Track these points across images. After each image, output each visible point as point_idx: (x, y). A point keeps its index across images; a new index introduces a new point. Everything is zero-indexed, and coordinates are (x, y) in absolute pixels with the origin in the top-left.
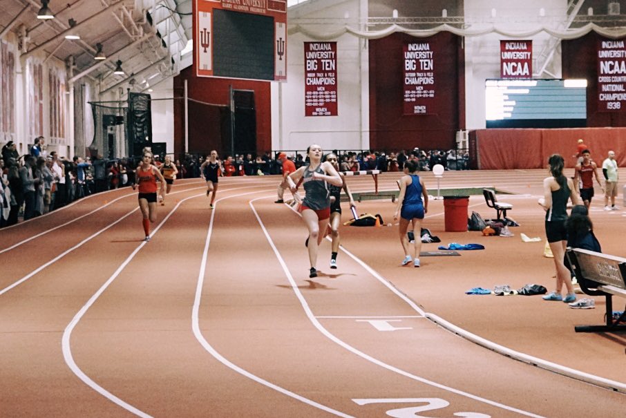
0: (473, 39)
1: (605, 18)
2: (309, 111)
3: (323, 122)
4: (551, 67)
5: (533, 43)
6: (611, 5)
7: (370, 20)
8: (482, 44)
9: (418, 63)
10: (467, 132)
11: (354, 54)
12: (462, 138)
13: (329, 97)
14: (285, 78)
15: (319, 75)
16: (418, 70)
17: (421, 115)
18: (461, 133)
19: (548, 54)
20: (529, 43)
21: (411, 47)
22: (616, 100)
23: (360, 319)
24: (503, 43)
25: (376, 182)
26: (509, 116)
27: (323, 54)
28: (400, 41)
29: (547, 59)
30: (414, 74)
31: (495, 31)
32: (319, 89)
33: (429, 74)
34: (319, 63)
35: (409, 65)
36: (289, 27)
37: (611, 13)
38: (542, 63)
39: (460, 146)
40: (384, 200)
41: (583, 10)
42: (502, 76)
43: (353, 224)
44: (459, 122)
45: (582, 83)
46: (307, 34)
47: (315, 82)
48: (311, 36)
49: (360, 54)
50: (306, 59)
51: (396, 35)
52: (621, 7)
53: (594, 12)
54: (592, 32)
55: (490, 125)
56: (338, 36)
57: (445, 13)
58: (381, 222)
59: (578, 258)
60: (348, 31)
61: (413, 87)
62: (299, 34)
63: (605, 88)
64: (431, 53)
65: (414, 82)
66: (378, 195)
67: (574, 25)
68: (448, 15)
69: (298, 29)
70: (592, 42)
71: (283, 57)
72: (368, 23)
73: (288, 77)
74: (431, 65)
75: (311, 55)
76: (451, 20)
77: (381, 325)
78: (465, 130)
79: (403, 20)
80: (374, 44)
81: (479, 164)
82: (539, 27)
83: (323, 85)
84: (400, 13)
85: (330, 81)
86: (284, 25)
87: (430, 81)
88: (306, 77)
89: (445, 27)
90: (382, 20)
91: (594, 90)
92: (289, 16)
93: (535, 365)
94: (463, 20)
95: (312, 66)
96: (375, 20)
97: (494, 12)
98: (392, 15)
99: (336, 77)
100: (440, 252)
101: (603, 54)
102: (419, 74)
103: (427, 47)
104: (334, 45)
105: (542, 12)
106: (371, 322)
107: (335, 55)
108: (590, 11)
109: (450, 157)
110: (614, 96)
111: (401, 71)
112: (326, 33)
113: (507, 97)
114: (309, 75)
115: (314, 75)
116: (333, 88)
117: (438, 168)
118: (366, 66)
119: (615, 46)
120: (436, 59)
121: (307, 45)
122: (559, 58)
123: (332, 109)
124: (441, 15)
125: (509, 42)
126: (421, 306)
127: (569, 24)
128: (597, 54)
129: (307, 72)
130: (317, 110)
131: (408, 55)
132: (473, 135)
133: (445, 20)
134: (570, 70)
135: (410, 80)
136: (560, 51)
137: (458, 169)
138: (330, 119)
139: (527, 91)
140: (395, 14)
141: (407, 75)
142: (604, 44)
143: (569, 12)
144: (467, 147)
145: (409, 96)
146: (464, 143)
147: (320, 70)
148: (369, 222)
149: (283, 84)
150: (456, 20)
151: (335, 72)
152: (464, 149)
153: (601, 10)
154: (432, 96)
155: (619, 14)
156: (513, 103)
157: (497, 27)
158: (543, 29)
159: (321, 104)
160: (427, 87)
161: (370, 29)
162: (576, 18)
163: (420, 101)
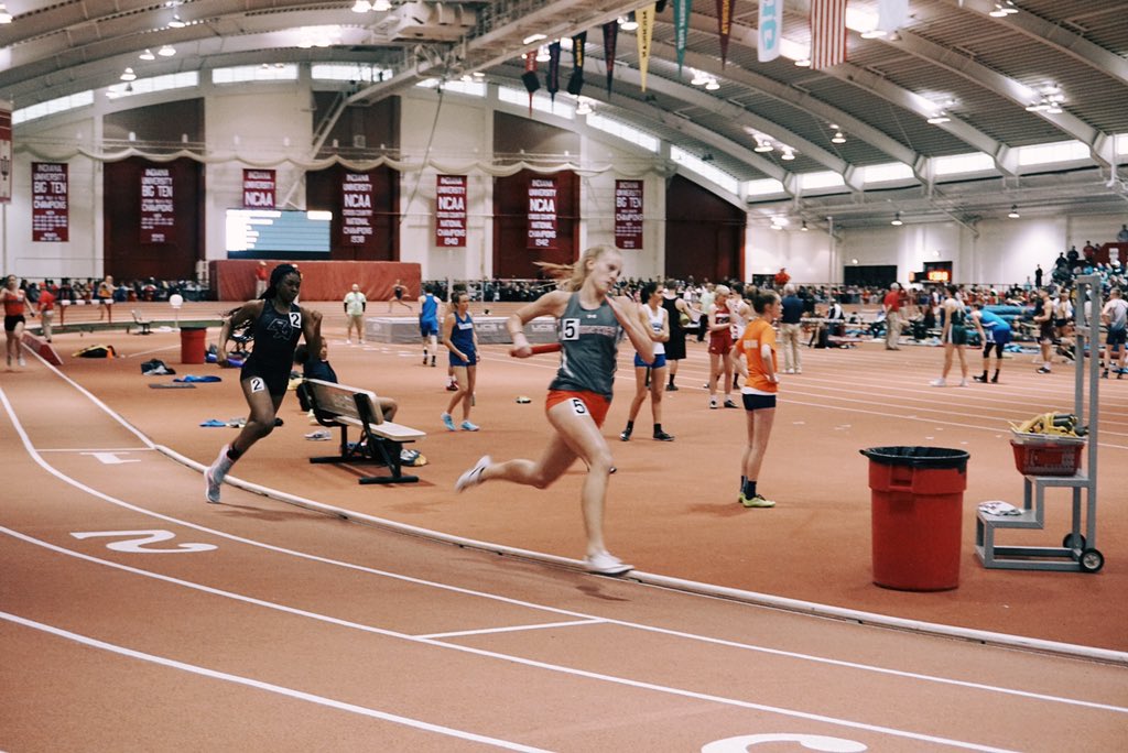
0: (216, 166)
1: (351, 151)
2: (37, 236)
3: (53, 248)
4: (295, 198)
5: (277, 174)
6: (356, 138)
7: (105, 142)
8: (224, 171)
9: (156, 189)
10: (207, 262)
11: (88, 177)
12: (202, 268)
13: (59, 222)
14: (9, 199)
15: (48, 198)
16: (156, 196)
17: (158, 244)
18: (201, 263)
19: (292, 185)
20: (273, 173)
21: (149, 172)
22: (360, 234)
23: (84, 452)
24: (246, 171)
25: (110, 313)
26: (252, 247)
27: (52, 176)
28: (137, 166)
29: (292, 188)
30: (151, 201)
31: (238, 159)
32: (48, 213)
33: (167, 201)
34: (48, 185)
35: (147, 191)
36: (15, 145)
37: (356, 146)
38: (285, 194)
39: (200, 277)
40: (117, 331)
41: (328, 142)
42: (245, 206)
43: (83, 355)
44: (199, 253)
45: (327, 216)
46: (34, 153)
47: (44, 205)
48: (40, 156)
49: (94, 177)
50: (33, 181)
51: (132, 159)
52: (367, 139)
53: (340, 144)
54: (337, 166)
55: (231, 255)
56: (69, 157)
57: (185, 139)
58: (114, 353)
59: (314, 389)
60: (81, 153)
61: (150, 214)
62: (26, 154)
63: (349, 221)
64: (171, 179)
65: (151, 208)
66: (113, 326)
67: (319, 156)
68: (189, 139)
69: (24, 148)
70: (337, 174)
71: (8, 177)
72: (103, 145)
73: (14, 199)
74: (170, 192)
75: (39, 176)
76: (192, 146)
77: (107, 458)
78: (204, 260)
79: (141, 144)
80: (109, 167)
81: (220, 296)
82: (282, 156)
83: (52, 209)
84: (138, 136)
85: (61, 205)
86: (8, 142)
87: (169, 208)
88: (34, 199)
89: (186, 153)
90: (118, 143)
91: (337, 224)
92: (15, 133)
93: (266, 496)
94: (204, 146)
95: (40, 188)
96: (110, 143)
97: (237, 140)
98: (127, 137)
99: (67, 200)
100: (174, 384)
101: (347, 187)
102: (157, 201)
103: (166, 173)
104: (65, 167)
105: (287, 142)
106: (97, 455)
107: (67, 177)
108: (336, 143)
109: (190, 288)
110: (358, 230)
111: (138, 198)
112: (56, 153)
113: (250, 228)
114: (37, 197)
115: (42, 197)
116: (63, 212)
117: (176, 299)
118: (100, 190)
119: (360, 179)
120: (175, 185)
121: (35, 166)
122: (303, 190)
123: (62, 234)
124: (180, 139)
125: (252, 170)
126: (150, 439)
127: (314, 155)
128: (341, 187)
129: (34, 194)
130: (46, 235)
131: (146, 181)
132: (213, 265)
133: (185, 145)
134: (314, 202)
135: (147, 207)
136: (305, 181)
137: (196, 300)
138: (59, 245)
139: (270, 222)
140: (132, 137)
141: (145, 201)
142: (349, 177)
143: (314, 143)
144: (207, 277)
145: (147, 224)
146: (204, 273)
147: (49, 193)
148: (101, 353)
149: (8, 207)
150: (197, 146)
151: (65, 195)
152: (204, 280)
153: (346, 143)
154: (171, 224)
155: (363, 147)
156: (257, 234)
157: (240, 154)
158: (288, 160)
159: (50, 229)
160: (166, 215)
161: (106, 151)
162: (320, 150)
163: (158, 229)
